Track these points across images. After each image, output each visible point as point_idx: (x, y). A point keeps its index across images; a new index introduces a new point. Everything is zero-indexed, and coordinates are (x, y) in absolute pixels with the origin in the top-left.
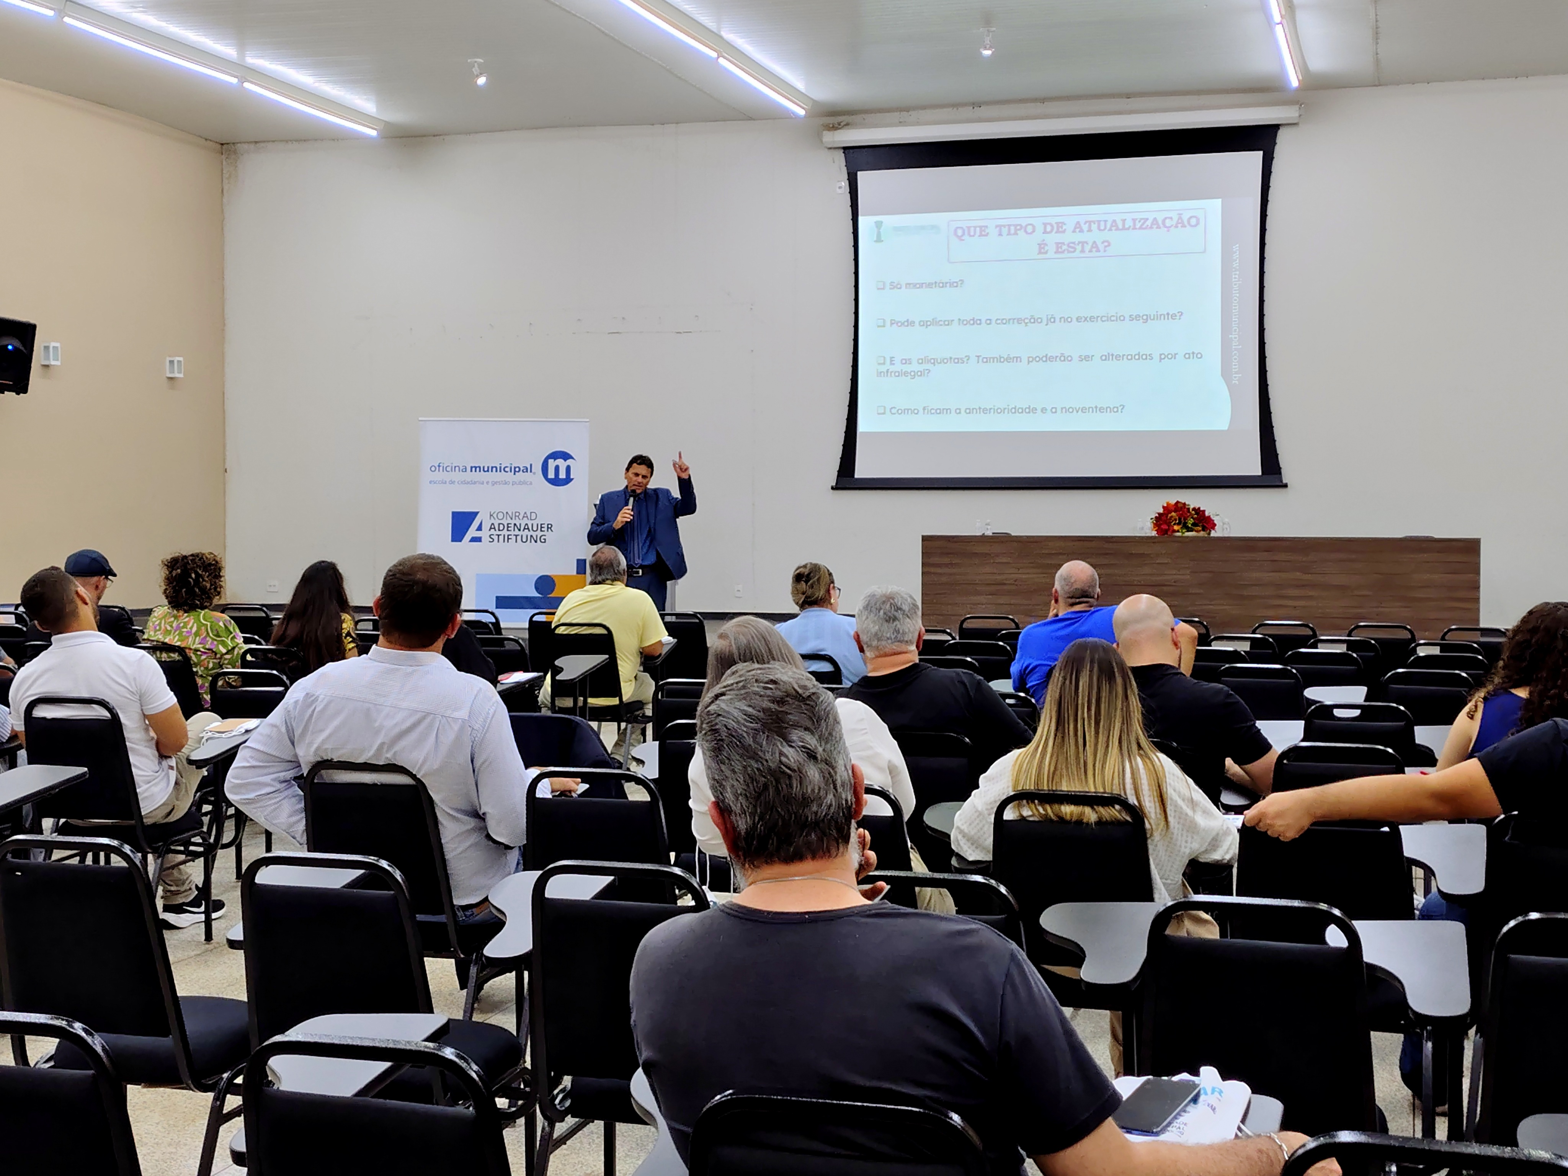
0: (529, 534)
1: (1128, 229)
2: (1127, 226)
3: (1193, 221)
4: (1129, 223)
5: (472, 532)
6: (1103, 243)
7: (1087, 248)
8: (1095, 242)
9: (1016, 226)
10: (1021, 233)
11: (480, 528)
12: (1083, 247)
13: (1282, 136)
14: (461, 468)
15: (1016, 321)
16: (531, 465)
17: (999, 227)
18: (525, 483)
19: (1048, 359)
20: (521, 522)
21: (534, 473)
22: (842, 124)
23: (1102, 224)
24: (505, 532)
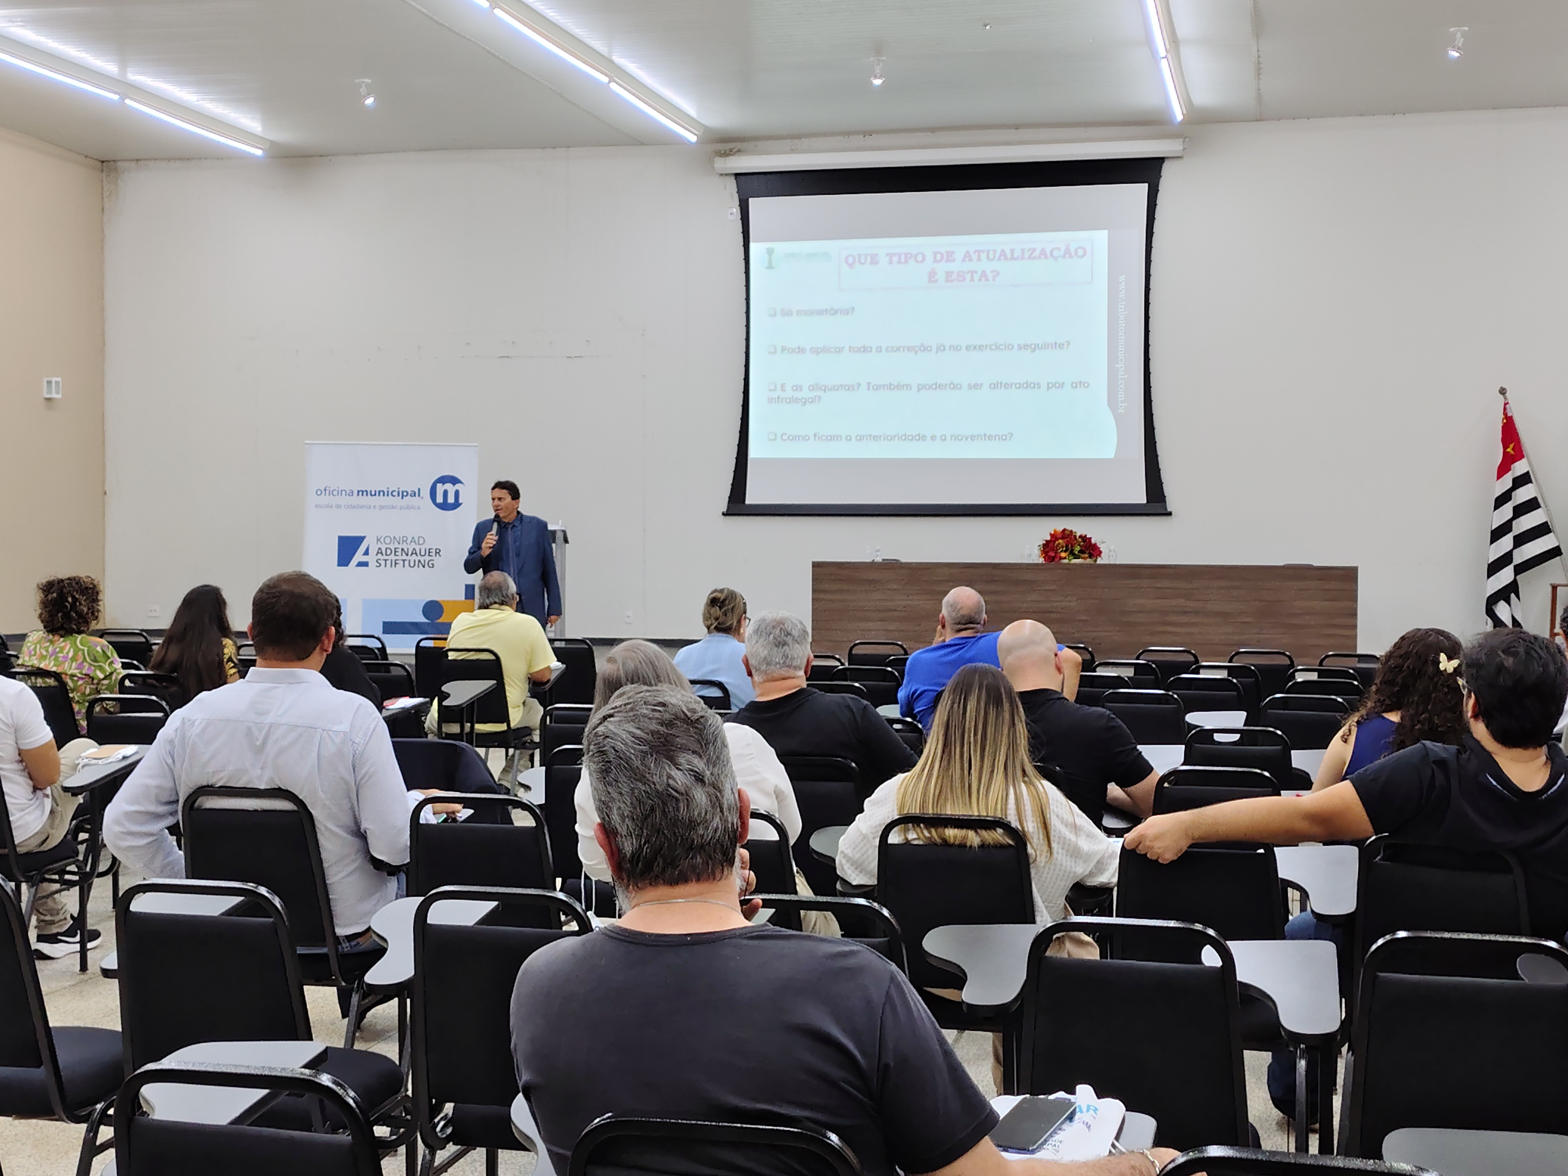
0: (417, 559)
1: (1017, 259)
2: (1015, 256)
3: (1080, 252)
4: (1017, 253)
5: (359, 557)
6: (992, 272)
7: (976, 277)
8: (984, 272)
9: (906, 254)
10: (912, 261)
11: (366, 553)
12: (972, 277)
13: (1167, 169)
14: (348, 492)
15: (906, 349)
16: (419, 490)
17: (890, 255)
18: (413, 508)
19: (938, 387)
20: (408, 546)
21: (422, 498)
22: (734, 150)
23: (991, 253)
24: (393, 557)
